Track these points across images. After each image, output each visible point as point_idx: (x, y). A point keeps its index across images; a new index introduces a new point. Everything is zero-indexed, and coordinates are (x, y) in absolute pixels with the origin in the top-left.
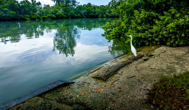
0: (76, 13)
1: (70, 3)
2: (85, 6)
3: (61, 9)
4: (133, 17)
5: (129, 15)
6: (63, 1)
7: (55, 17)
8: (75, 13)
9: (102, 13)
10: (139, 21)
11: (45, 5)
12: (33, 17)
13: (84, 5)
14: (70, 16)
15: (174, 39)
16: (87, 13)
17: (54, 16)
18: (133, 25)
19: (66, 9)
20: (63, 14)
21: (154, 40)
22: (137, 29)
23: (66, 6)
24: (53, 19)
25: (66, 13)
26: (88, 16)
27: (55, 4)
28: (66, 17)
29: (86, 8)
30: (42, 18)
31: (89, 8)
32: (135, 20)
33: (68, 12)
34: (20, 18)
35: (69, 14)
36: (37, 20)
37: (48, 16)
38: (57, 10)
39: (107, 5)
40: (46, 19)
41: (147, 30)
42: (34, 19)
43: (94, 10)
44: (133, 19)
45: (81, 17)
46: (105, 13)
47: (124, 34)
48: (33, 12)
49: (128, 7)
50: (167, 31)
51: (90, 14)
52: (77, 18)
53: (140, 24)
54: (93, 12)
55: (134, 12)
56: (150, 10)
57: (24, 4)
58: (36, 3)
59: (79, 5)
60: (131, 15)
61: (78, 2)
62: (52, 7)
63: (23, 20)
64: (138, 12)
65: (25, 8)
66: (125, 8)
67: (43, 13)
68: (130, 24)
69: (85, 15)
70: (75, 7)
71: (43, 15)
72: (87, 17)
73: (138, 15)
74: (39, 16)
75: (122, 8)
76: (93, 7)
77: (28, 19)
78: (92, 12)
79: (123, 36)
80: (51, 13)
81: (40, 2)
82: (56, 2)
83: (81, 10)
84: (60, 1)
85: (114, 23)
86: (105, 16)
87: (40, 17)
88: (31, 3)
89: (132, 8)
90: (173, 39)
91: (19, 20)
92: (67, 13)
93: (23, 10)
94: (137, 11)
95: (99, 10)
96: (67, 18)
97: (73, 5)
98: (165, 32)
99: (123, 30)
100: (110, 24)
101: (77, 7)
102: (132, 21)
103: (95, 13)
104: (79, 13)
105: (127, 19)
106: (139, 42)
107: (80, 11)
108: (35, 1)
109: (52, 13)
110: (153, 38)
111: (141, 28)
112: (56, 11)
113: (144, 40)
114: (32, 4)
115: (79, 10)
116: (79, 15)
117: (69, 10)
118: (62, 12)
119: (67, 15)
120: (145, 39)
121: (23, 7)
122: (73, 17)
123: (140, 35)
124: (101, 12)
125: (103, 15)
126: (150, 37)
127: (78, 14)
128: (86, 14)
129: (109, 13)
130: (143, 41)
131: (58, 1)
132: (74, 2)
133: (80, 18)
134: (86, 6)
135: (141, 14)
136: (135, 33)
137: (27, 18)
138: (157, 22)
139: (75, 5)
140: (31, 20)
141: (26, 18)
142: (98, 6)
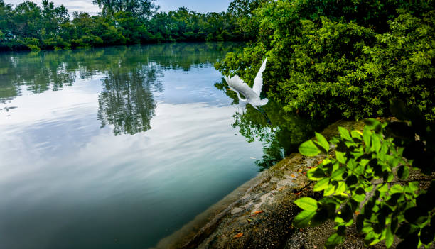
0: (151, 32)
1: (138, 7)
2: (173, 15)
3: (117, 23)
4: (298, 39)
5: (285, 34)
6: (120, 4)
7: (102, 41)
8: (149, 31)
9: (213, 31)
10: (317, 48)
11: (77, 13)
12: (47, 42)
13: (170, 13)
14: (139, 38)
15: (426, 98)
16: (179, 32)
17: (98, 39)
18: (301, 58)
19: (127, 21)
20: (120, 34)
21: (365, 102)
22: (314, 70)
23: (128, 15)
24: (97, 46)
25: (128, 30)
26: (181, 38)
27: (101, 10)
28: (127, 40)
29: (175, 18)
30: (69, 45)
31: (181, 19)
32: (304, 47)
33: (132, 30)
34: (13, 47)
35: (136, 34)
36: (57, 49)
37: (84, 39)
38: (107, 24)
39: (224, 13)
40: (79, 48)
41: (342, 75)
42: (49, 48)
43: (193, 23)
44: (297, 43)
45: (165, 40)
46: (221, 31)
47: (275, 84)
48: (48, 30)
49: (283, 10)
50: (403, 75)
51: (186, 34)
52: (154, 42)
53: (319, 57)
54: (192, 28)
55: (300, 25)
56: (342, 18)
57: (24, 11)
58: (54, 8)
59: (159, 12)
60: (291, 34)
61: (156, 5)
62: (93, 17)
63: (22, 50)
64: (311, 25)
65: (26, 22)
66: (275, 14)
67: (72, 32)
68: (289, 57)
69: (174, 37)
70: (151, 18)
71: (72, 38)
72: (179, 41)
73: (312, 32)
74: (62, 40)
75: (267, 14)
76: (191, 18)
77: (34, 47)
78: (190, 29)
79: (274, 91)
80: (91, 32)
81: (64, 6)
82: (103, 6)
83: (164, 25)
84: (113, 4)
85: (246, 55)
86: (220, 36)
87: (65, 43)
88: (43, 9)
89: (294, 13)
90: (423, 100)
91: (11, 50)
92: (130, 32)
93: (22, 26)
94: (308, 21)
95: (205, 23)
96: (130, 43)
97: (143, 13)
98: (398, 80)
99: (272, 73)
100: (236, 58)
101: (154, 17)
102: (296, 48)
103: (196, 31)
104: (159, 30)
105: (282, 42)
106: (322, 108)
107: (161, 27)
108: (52, 4)
109: (94, 33)
110: (364, 96)
111: (323, 68)
112: (104, 26)
113: (336, 102)
114: (44, 12)
115: (158, 24)
116: (159, 35)
117: (135, 25)
118: (119, 30)
119: (130, 36)
120: (341, 99)
121: (21, 19)
122: (146, 42)
123: (324, 87)
124: (211, 27)
125: (215, 34)
126: (353, 94)
127: (156, 33)
128: (177, 34)
129: (230, 29)
130: (333, 105)
131: (108, 5)
132: (147, 5)
133: (163, 42)
134: (176, 15)
135: (322, 30)
136: (310, 81)
137: (33, 44)
138: (366, 50)
139: (149, 13)
140: (42, 49)
141: (28, 45)
142: (204, 15)
